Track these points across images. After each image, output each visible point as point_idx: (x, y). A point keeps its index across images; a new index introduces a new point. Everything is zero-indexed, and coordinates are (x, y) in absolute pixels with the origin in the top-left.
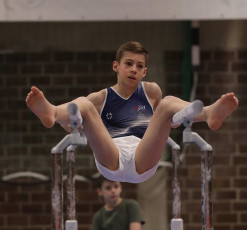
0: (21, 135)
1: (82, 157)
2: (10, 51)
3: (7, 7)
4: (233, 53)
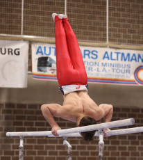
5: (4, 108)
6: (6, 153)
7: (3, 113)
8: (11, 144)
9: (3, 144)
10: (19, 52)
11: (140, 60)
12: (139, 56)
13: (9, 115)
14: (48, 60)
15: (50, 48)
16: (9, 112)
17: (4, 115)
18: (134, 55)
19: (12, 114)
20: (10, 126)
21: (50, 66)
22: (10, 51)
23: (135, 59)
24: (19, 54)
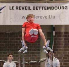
0: (13, 52)
1: (27, 57)
2: (11, 32)
3: (10, 22)
4: (63, 33)
5: (64, 34)
6: (65, 56)
7: (63, 37)
8: (68, 51)
9: (64, 51)
10: (67, 8)
13: (66, 37)
16: (66, 36)
17: (63, 38)
19: (68, 37)
20: (66, 43)
22: (63, 8)
24: (67, 9)
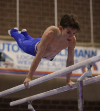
11: (87, 56)
12: (86, 52)
14: (2, 55)
15: (4, 44)
18: (81, 51)
21: (4, 60)
23: (82, 55)
